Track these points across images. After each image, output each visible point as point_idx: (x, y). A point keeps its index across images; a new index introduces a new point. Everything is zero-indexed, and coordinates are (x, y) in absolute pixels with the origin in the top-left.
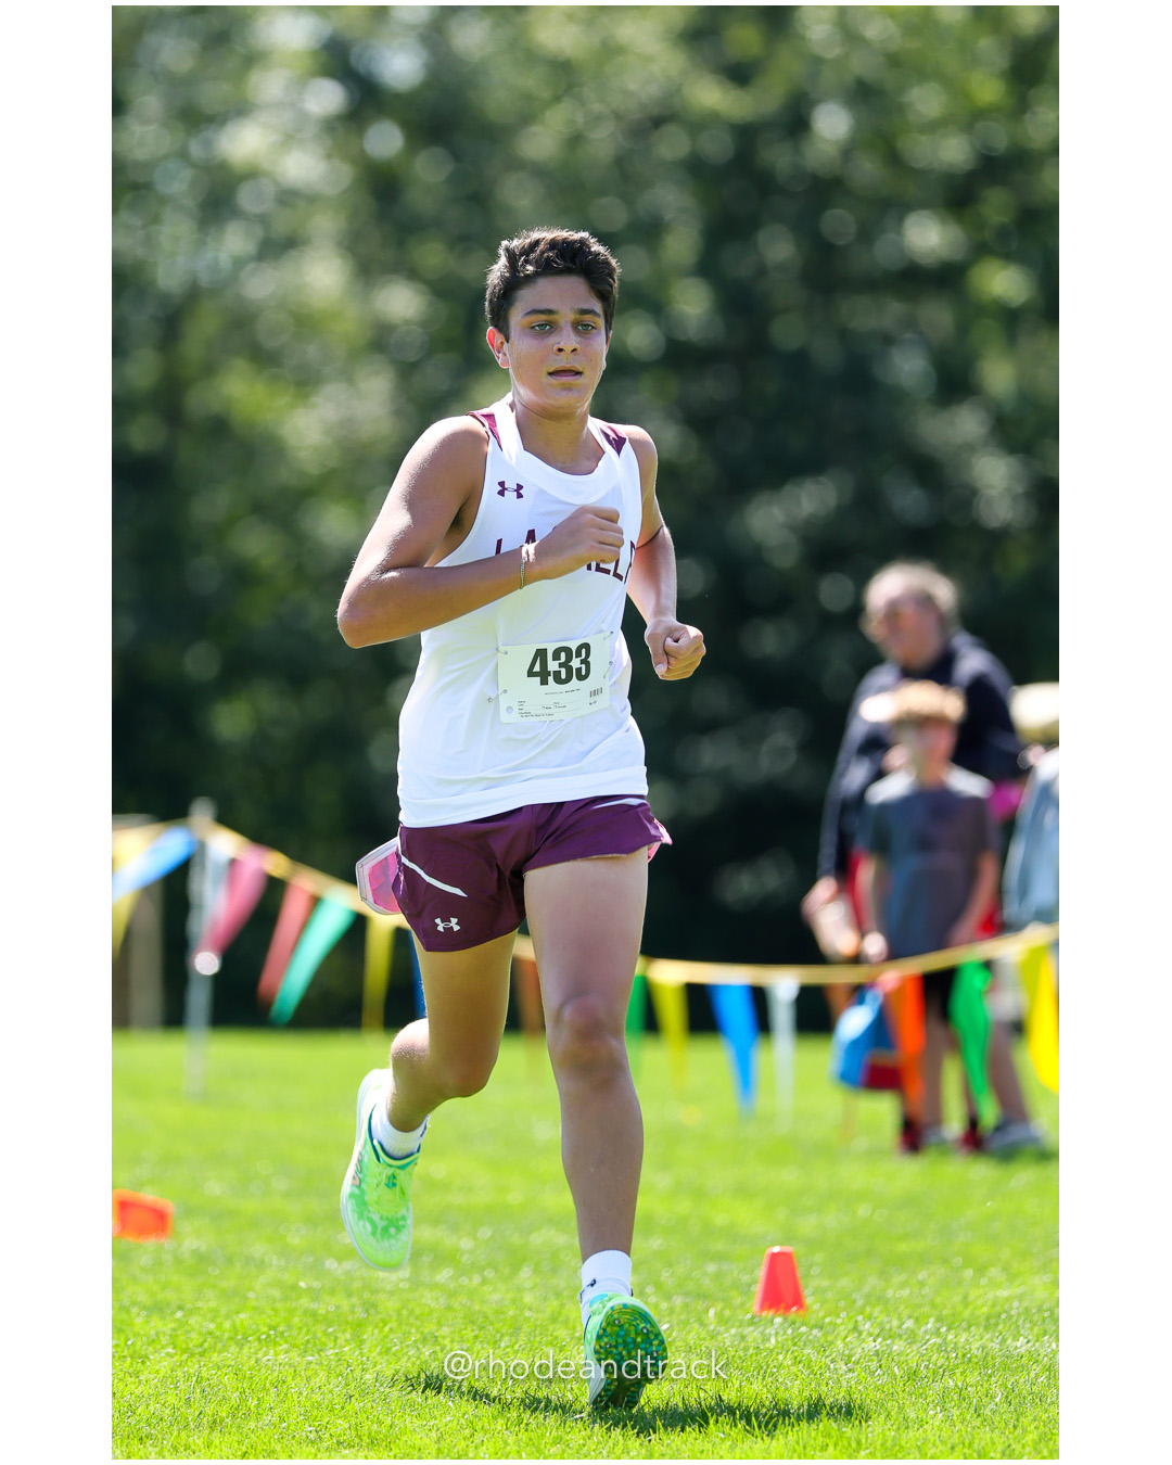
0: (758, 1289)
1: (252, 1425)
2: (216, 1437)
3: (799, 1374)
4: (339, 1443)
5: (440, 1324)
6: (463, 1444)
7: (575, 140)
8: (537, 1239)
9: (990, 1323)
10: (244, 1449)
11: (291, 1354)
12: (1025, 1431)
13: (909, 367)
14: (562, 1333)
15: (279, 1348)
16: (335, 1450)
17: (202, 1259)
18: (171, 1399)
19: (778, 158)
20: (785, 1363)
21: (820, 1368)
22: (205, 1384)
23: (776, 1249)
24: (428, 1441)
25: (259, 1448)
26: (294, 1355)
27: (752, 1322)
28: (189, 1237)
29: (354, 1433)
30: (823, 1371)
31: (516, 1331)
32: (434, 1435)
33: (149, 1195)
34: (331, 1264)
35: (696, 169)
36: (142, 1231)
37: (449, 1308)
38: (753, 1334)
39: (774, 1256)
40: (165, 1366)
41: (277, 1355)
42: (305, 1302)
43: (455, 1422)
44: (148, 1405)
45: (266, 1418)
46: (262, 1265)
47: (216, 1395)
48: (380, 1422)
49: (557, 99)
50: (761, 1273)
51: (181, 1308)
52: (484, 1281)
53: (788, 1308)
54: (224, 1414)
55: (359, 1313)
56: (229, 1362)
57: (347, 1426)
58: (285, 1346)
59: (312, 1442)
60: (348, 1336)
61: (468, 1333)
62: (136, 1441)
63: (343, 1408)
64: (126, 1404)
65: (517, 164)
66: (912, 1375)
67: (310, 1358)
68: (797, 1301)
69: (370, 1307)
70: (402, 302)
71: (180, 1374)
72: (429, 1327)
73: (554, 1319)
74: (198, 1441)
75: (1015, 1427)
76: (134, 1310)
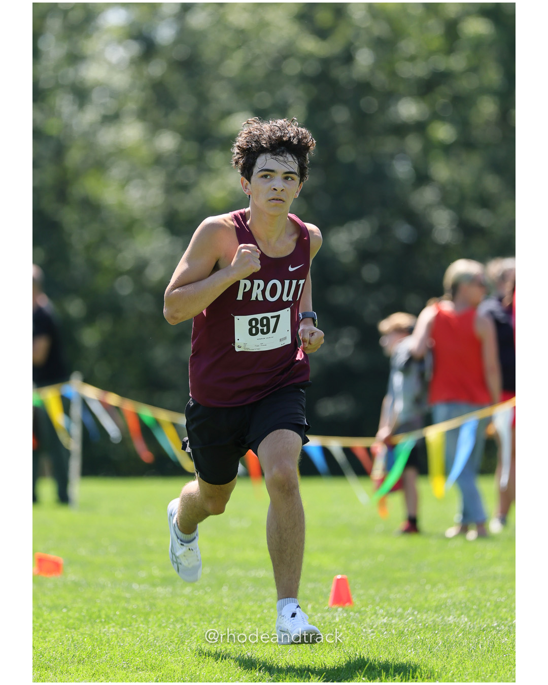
0: (331, 595)
1: (97, 660)
2: (81, 667)
3: (349, 634)
4: (137, 669)
5: (184, 613)
6: (194, 668)
7: (247, 66)
8: (231, 573)
9: (437, 609)
10: (93, 672)
11: (116, 628)
12: (452, 659)
13: (402, 169)
14: (240, 616)
15: (110, 625)
16: (136, 672)
17: (77, 585)
18: (60, 649)
19: (340, 73)
20: (342, 629)
21: (359, 631)
22: (76, 642)
23: (339, 577)
24: (178, 667)
25: (101, 671)
26: (117, 629)
27: (328, 611)
28: (71, 575)
29: (144, 664)
30: (360, 633)
31: (219, 617)
32: (181, 664)
33: (53, 555)
34: (135, 586)
35: (303, 78)
36: (49, 572)
37: (188, 606)
38: (328, 616)
39: (338, 580)
40: (57, 635)
41: (109, 628)
42: (123, 604)
43: (190, 658)
44: (49, 653)
45: (104, 658)
46: (103, 587)
47: (81, 647)
48: (156, 659)
49: (239, 47)
50: (332, 587)
51: (66, 607)
52: (206, 593)
53: (344, 604)
54: (84, 657)
55: (148, 608)
56: (87, 632)
57: (140, 661)
58: (114, 624)
59: (125, 668)
60: (142, 619)
61: (198, 617)
62: (44, 670)
63: (139, 653)
64: (39, 652)
65: (220, 78)
66: (401, 633)
67: (124, 629)
68: (349, 600)
69: (152, 606)
70: (167, 142)
71: (64, 638)
72: (179, 615)
73: (237, 610)
74: (72, 669)
75: (448, 657)
76: (44, 609)
